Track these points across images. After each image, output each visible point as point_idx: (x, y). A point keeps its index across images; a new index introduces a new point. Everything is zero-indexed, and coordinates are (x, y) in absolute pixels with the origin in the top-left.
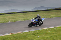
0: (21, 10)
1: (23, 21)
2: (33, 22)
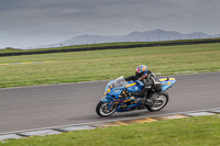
0: (189, 35)
1: (195, 72)
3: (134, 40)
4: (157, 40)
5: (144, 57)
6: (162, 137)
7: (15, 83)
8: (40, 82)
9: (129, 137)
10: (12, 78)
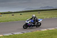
2: (28, 23)
3: (41, 9)
4: (47, 9)
5: (44, 13)
6: (49, 34)
7: (11, 20)
8: (17, 20)
9: (41, 34)
10: (10, 19)
